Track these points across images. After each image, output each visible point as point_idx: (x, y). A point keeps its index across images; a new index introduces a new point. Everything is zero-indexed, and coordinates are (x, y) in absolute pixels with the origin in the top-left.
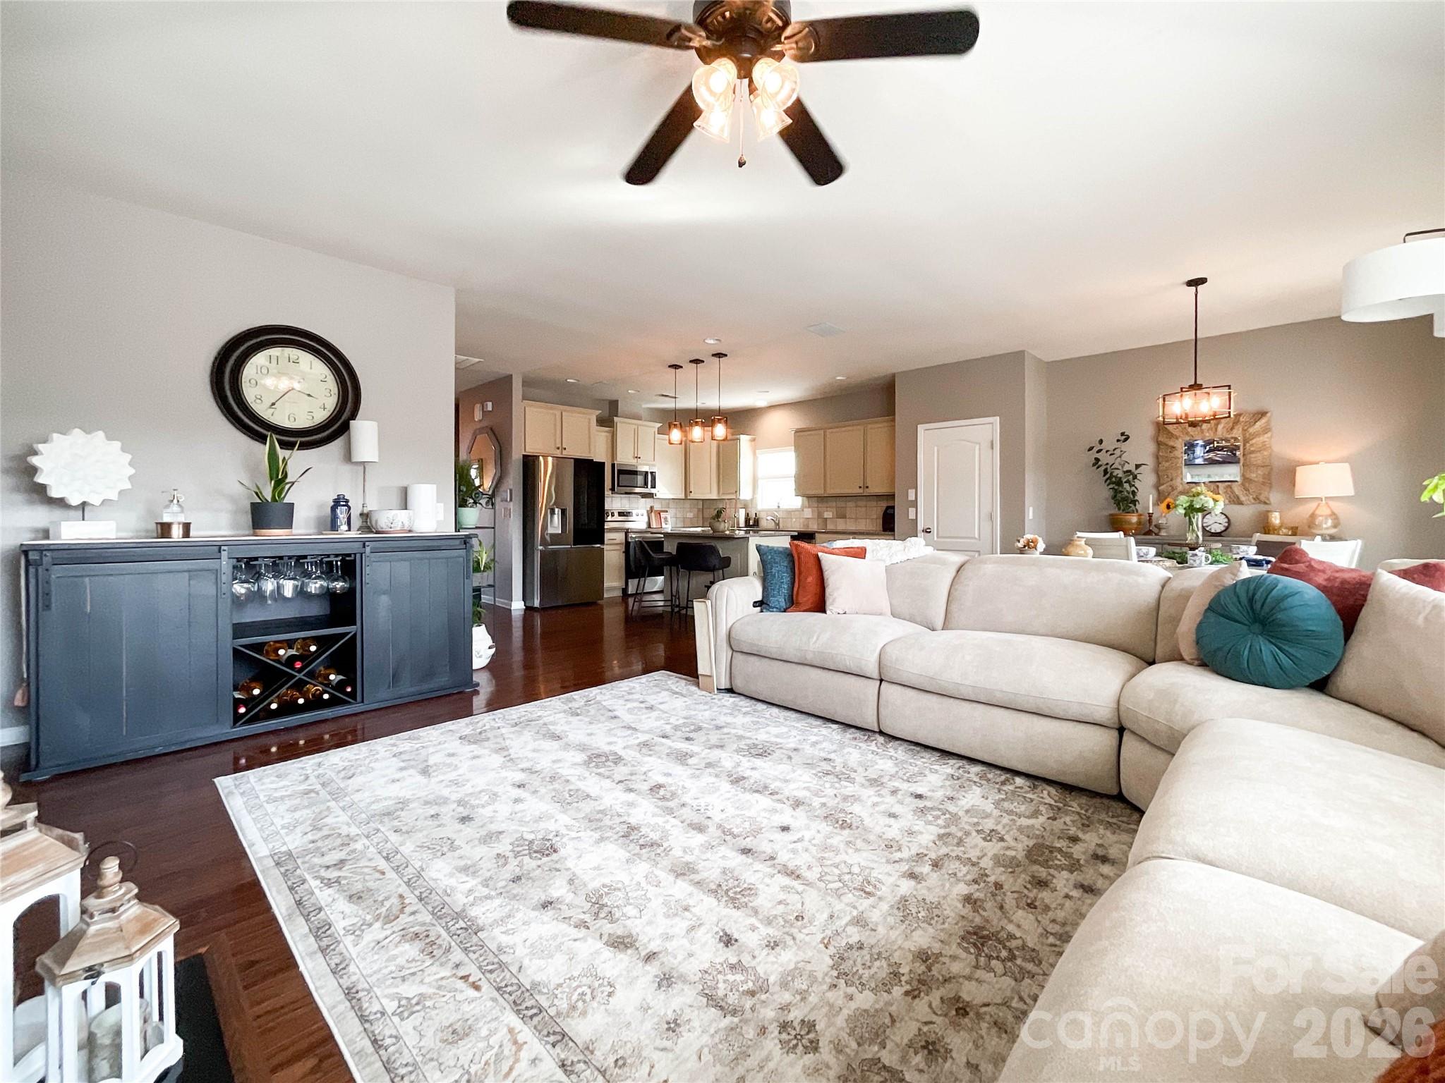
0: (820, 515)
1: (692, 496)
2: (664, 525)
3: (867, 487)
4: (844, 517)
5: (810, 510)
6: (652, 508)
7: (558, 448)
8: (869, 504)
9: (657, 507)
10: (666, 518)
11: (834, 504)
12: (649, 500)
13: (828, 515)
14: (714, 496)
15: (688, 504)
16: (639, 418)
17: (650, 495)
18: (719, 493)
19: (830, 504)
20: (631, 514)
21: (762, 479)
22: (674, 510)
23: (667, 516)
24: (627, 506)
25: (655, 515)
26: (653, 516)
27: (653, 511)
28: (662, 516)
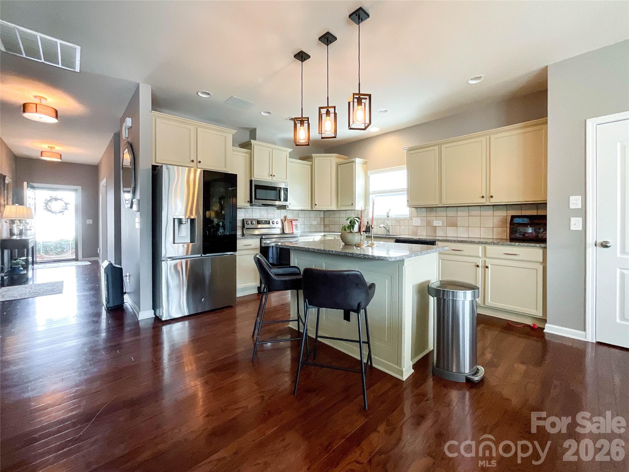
0: (429, 224)
1: (316, 208)
2: (295, 231)
3: (492, 197)
4: (454, 225)
5: (419, 219)
6: (285, 217)
7: (193, 161)
8: (484, 213)
9: (290, 217)
10: (296, 225)
11: (444, 214)
12: (283, 211)
13: (437, 223)
14: (334, 208)
15: (313, 214)
16: (274, 143)
17: (284, 207)
18: (337, 204)
19: (440, 213)
20: (268, 222)
21: (373, 194)
22: (303, 219)
23: (297, 223)
24: (265, 216)
25: (288, 223)
26: (286, 224)
27: (286, 220)
28: (293, 223)
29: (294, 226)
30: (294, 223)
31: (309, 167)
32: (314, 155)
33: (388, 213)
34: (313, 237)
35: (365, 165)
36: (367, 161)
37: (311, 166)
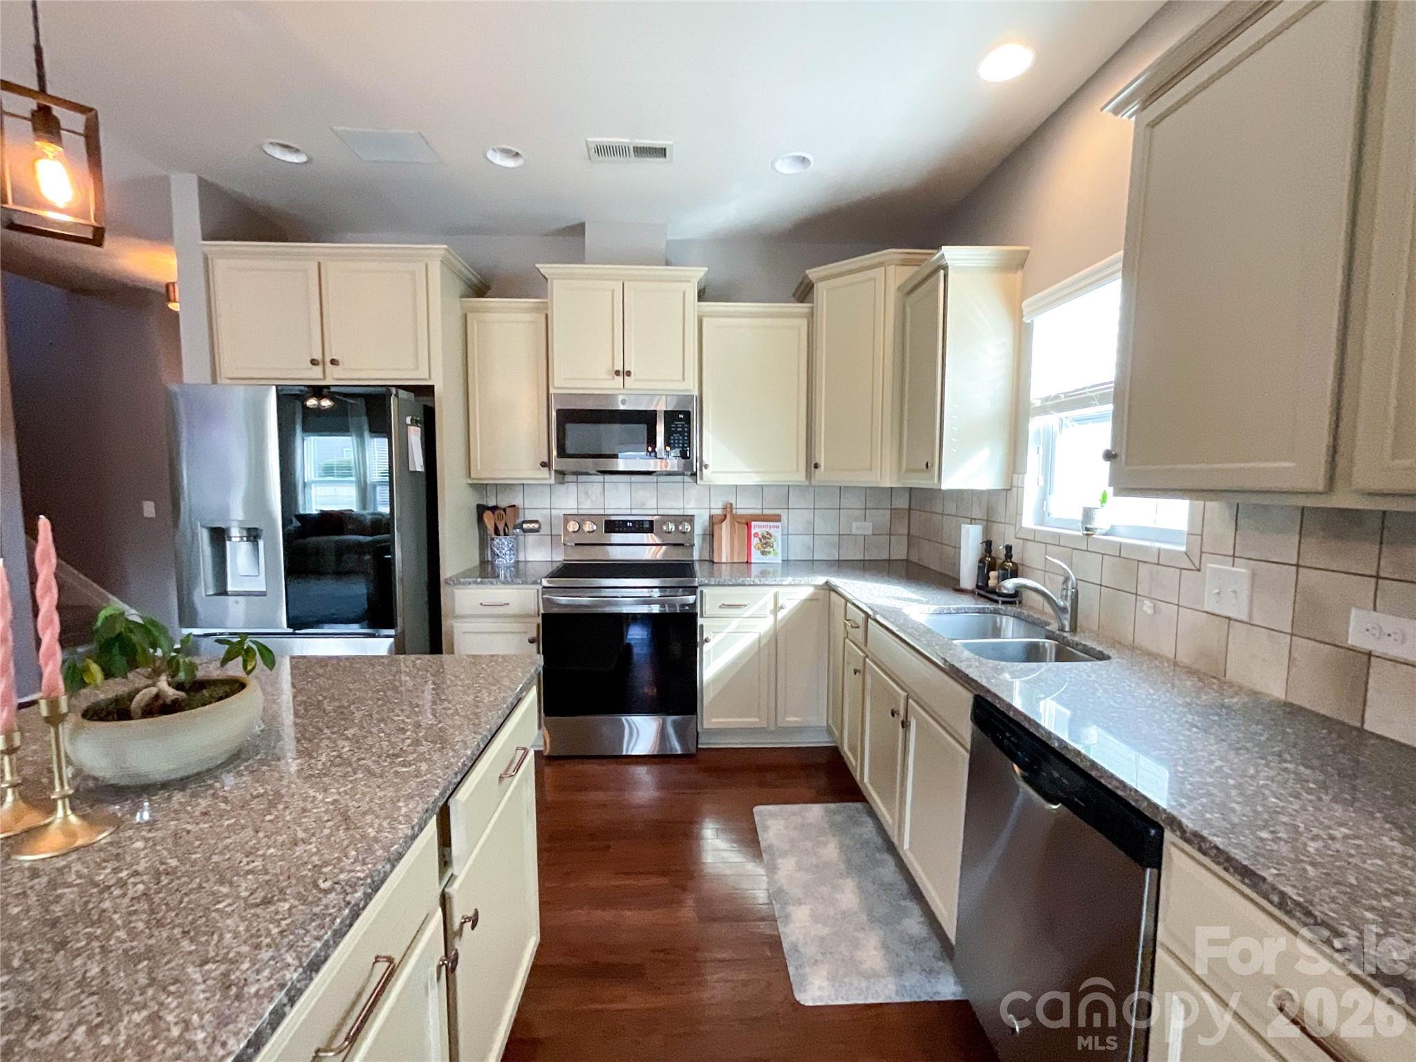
1: (819, 478)
2: (756, 559)
6: (727, 508)
9: (747, 507)
10: (766, 537)
14: (887, 480)
18: (899, 462)
20: (647, 526)
21: (1043, 410)
22: (808, 514)
23: (772, 531)
24: (652, 503)
25: (732, 526)
26: (725, 530)
27: (728, 516)
28: (753, 531)
29: (755, 541)
30: (758, 528)
31: (804, 323)
32: (813, 274)
33: (1088, 514)
34: (775, 589)
35: (1020, 273)
36: (1028, 252)
37: (811, 316)
